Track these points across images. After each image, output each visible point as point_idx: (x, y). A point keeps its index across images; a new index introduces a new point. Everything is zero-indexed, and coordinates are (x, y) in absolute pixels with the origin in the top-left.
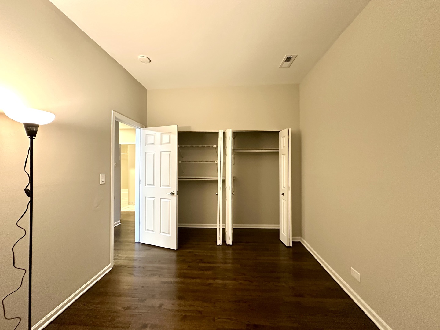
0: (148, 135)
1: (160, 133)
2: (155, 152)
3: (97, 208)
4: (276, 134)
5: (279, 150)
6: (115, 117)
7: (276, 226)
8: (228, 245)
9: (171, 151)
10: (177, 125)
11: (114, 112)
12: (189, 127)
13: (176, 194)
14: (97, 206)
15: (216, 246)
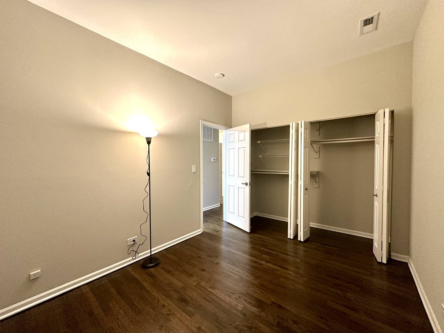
0: (231, 135)
1: (238, 132)
2: (235, 148)
3: (191, 189)
4: (371, 118)
5: (374, 138)
6: (203, 124)
7: (369, 236)
8: (299, 241)
9: (245, 147)
10: (250, 124)
11: (202, 121)
12: (265, 123)
13: (248, 184)
14: (191, 188)
15: (286, 239)
